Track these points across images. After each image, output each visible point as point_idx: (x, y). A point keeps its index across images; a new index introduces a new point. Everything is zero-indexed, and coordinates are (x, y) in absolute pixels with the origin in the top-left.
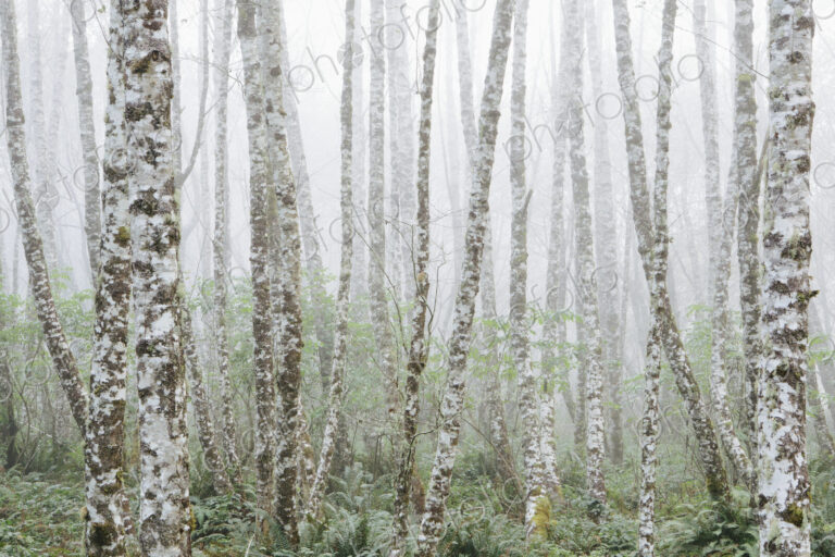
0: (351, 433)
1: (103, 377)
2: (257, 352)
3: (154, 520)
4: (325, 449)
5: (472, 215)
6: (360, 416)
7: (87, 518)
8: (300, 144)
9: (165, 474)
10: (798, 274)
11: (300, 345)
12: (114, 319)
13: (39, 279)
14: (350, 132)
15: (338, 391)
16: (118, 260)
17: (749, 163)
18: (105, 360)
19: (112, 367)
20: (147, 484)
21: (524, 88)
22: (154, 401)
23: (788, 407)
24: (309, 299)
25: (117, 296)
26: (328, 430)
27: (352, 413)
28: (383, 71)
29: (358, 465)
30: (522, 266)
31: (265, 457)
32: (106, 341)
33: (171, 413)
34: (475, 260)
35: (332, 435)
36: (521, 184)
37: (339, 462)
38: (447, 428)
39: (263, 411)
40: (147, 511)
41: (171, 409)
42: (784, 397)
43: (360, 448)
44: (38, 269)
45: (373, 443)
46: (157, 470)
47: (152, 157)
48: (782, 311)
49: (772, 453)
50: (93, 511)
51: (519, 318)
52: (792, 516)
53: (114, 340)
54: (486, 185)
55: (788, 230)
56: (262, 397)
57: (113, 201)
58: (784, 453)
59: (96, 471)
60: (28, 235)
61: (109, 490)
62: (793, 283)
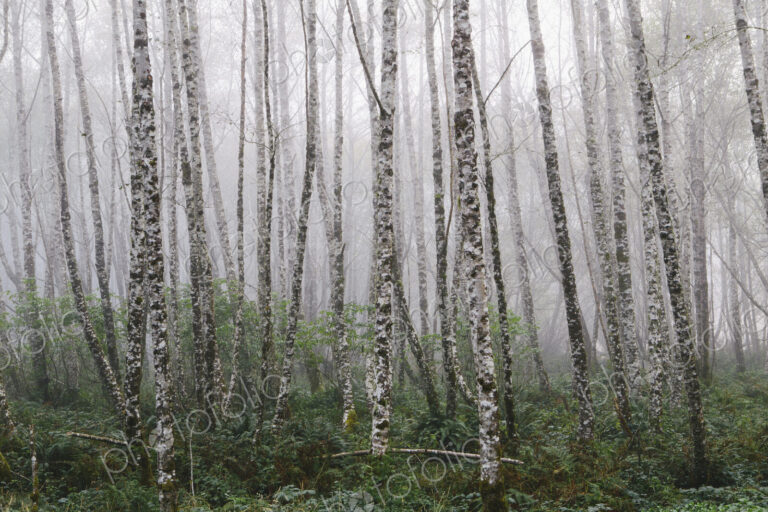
1: (132, 358)
2: (195, 340)
3: (161, 407)
4: (231, 387)
5: (295, 275)
7: (126, 415)
8: (221, 202)
9: (164, 392)
10: (386, 317)
11: (214, 338)
12: (135, 334)
13: (80, 301)
14: (242, 221)
16: (136, 310)
17: (441, 239)
18: (132, 350)
19: (135, 354)
21: (341, 187)
22: (160, 369)
23: (381, 364)
24: (228, 298)
25: (136, 325)
26: (233, 377)
28: (265, 174)
30: (341, 285)
31: (200, 391)
32: (132, 343)
33: (165, 373)
34: (297, 296)
35: (235, 380)
38: (285, 375)
39: (199, 369)
40: (158, 404)
41: (165, 371)
42: (380, 361)
44: (80, 296)
46: (161, 391)
47: (157, 291)
48: (380, 331)
49: (376, 381)
50: (128, 412)
51: (340, 314)
52: (382, 402)
53: (136, 343)
56: (199, 362)
57: (134, 287)
58: (380, 381)
59: (129, 395)
60: (74, 278)
61: (135, 403)
62: (384, 321)
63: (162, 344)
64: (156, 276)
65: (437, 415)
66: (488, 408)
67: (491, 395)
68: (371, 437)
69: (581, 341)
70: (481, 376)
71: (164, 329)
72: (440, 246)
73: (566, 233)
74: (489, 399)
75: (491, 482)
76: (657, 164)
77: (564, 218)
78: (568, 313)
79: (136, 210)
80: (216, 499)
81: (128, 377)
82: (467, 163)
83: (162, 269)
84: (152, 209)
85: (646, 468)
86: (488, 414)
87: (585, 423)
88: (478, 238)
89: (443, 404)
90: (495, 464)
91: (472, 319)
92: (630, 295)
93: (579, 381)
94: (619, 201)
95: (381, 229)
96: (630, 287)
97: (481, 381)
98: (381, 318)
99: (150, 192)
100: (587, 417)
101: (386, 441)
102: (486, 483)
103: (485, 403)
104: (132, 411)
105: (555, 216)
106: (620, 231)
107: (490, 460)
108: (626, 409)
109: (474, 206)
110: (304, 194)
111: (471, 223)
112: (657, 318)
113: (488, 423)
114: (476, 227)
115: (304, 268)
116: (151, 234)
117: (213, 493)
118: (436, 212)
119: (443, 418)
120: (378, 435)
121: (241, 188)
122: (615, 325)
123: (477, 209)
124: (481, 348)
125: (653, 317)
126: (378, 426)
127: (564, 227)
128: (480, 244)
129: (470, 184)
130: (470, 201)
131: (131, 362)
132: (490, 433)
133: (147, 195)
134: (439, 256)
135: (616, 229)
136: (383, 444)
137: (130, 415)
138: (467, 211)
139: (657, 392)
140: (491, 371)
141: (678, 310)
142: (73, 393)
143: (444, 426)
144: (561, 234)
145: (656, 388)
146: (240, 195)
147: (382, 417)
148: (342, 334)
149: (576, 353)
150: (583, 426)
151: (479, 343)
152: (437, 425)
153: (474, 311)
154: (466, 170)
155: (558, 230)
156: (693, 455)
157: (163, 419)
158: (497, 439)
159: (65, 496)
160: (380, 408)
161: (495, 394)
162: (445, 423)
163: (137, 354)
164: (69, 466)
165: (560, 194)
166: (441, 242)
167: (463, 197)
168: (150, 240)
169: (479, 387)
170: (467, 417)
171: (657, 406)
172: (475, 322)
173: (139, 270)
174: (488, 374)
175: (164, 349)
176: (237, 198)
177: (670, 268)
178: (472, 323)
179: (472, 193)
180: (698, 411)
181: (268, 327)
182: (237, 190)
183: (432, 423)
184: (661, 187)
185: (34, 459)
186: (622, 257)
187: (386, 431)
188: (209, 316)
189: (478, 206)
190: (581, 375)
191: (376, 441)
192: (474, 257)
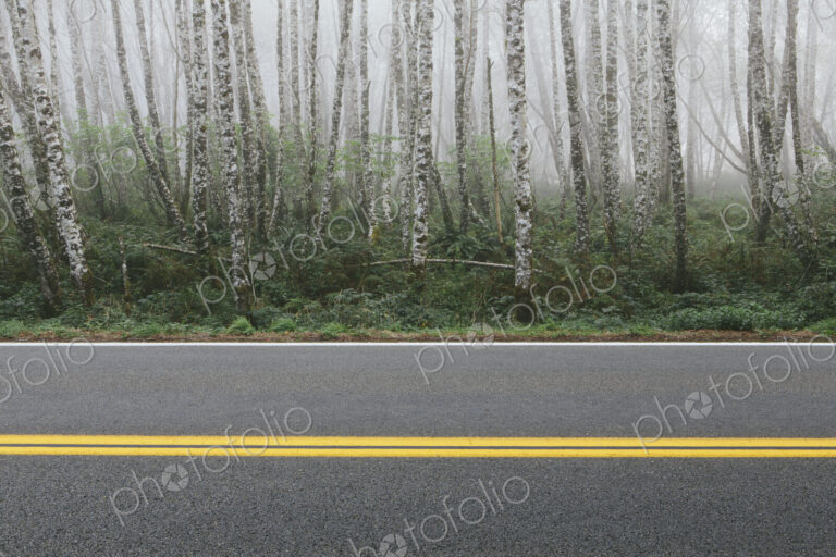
0: (285, 198)
1: (199, 179)
3: (234, 222)
4: (275, 205)
5: (335, 108)
6: (291, 191)
7: (195, 229)
9: (236, 209)
10: (426, 146)
13: (138, 129)
15: (280, 180)
16: (201, 137)
17: (460, 78)
18: (199, 173)
19: (202, 176)
20: (231, 213)
22: (232, 189)
23: (422, 187)
25: (202, 151)
26: (276, 197)
27: (286, 188)
29: (290, 213)
32: (199, 166)
33: (237, 193)
34: (336, 126)
35: (278, 200)
36: (366, 77)
37: (281, 213)
38: (326, 196)
40: (232, 219)
41: (237, 191)
43: (291, 206)
45: (297, 203)
47: (229, 120)
48: (420, 158)
49: (417, 202)
50: (197, 226)
52: (422, 220)
54: (340, 95)
55: (423, 132)
57: (199, 116)
58: (420, 201)
59: (197, 212)
60: (132, 108)
61: (203, 219)
62: (424, 149)
63: (234, 168)
64: (227, 106)
65: (452, 231)
66: (524, 226)
67: (528, 214)
68: (412, 249)
69: (582, 170)
70: (519, 198)
71: (235, 154)
72: (459, 84)
73: (574, 74)
74: (525, 218)
75: (524, 287)
76: (665, 14)
77: (573, 61)
78: (573, 145)
79: (198, 46)
80: (275, 299)
81: (195, 196)
82: (515, 8)
83: (232, 100)
84: (222, 44)
85: (635, 276)
86: (524, 231)
87: (582, 239)
88: (522, 76)
89: (457, 222)
90: (529, 272)
91: (514, 148)
92: (616, 131)
93: (578, 203)
94: (612, 48)
95: (423, 67)
96: (616, 124)
97: (519, 203)
98: (421, 147)
99: (220, 29)
100: (584, 234)
101: (425, 252)
102: (520, 288)
103: (522, 221)
104: (200, 225)
105: (566, 59)
106: (611, 74)
107: (525, 269)
108: (612, 229)
109: (519, 48)
110: (342, 34)
111: (516, 63)
112: (644, 151)
113: (524, 238)
114: (520, 66)
115: (342, 101)
116: (222, 68)
117: (272, 295)
118: (456, 54)
119: (457, 233)
120: (418, 247)
121: (280, 27)
122: (607, 156)
123: (522, 51)
124: (520, 174)
125: (640, 150)
126: (419, 240)
127: (573, 69)
128: (523, 82)
129: (517, 27)
130: (516, 43)
131: (197, 184)
132: (525, 247)
133: (218, 32)
134: (457, 93)
135: (608, 72)
136: (423, 255)
137: (199, 228)
138: (513, 52)
139: (641, 214)
140: (528, 195)
141: (673, 144)
142: (125, 210)
143: (458, 240)
144: (570, 75)
145: (640, 211)
146: (280, 34)
147: (421, 232)
148: (368, 161)
149: (578, 180)
150: (580, 241)
151: (518, 170)
152: (453, 240)
153: (515, 142)
154: (514, 14)
155: (568, 72)
156: (675, 267)
157: (236, 232)
158: (531, 252)
159: (144, 298)
160: (420, 224)
161: (531, 213)
162: (459, 237)
163: (203, 176)
164: (142, 273)
165: (571, 39)
166: (460, 81)
167: (511, 39)
168: (221, 74)
169: (517, 208)
170: (477, 233)
171: (639, 225)
172: (516, 151)
173: (203, 101)
174: (525, 197)
175: (235, 172)
176: (277, 37)
177: (669, 107)
178: (513, 152)
179: (519, 35)
180: (683, 231)
181: (313, 153)
182: (277, 29)
183: (448, 237)
184: (667, 35)
185: (124, 266)
186: (611, 98)
187: (424, 244)
188: (260, 143)
189: (523, 47)
190: (581, 198)
191: (417, 252)
192: (517, 94)
